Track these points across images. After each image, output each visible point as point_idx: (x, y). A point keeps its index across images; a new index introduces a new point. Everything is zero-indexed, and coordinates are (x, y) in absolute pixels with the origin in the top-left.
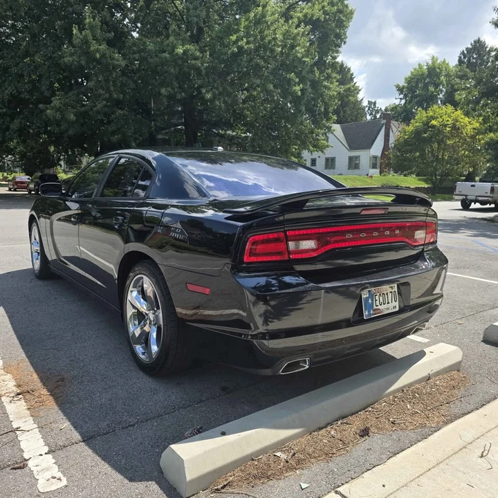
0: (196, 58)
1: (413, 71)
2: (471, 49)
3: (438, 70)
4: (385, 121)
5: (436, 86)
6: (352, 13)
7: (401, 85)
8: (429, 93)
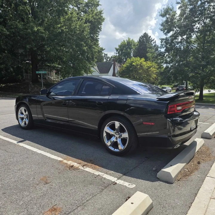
0: (42, 33)
1: (121, 42)
2: (143, 36)
3: (131, 43)
4: (113, 62)
5: (130, 49)
6: (104, 19)
7: (117, 48)
8: (128, 52)
